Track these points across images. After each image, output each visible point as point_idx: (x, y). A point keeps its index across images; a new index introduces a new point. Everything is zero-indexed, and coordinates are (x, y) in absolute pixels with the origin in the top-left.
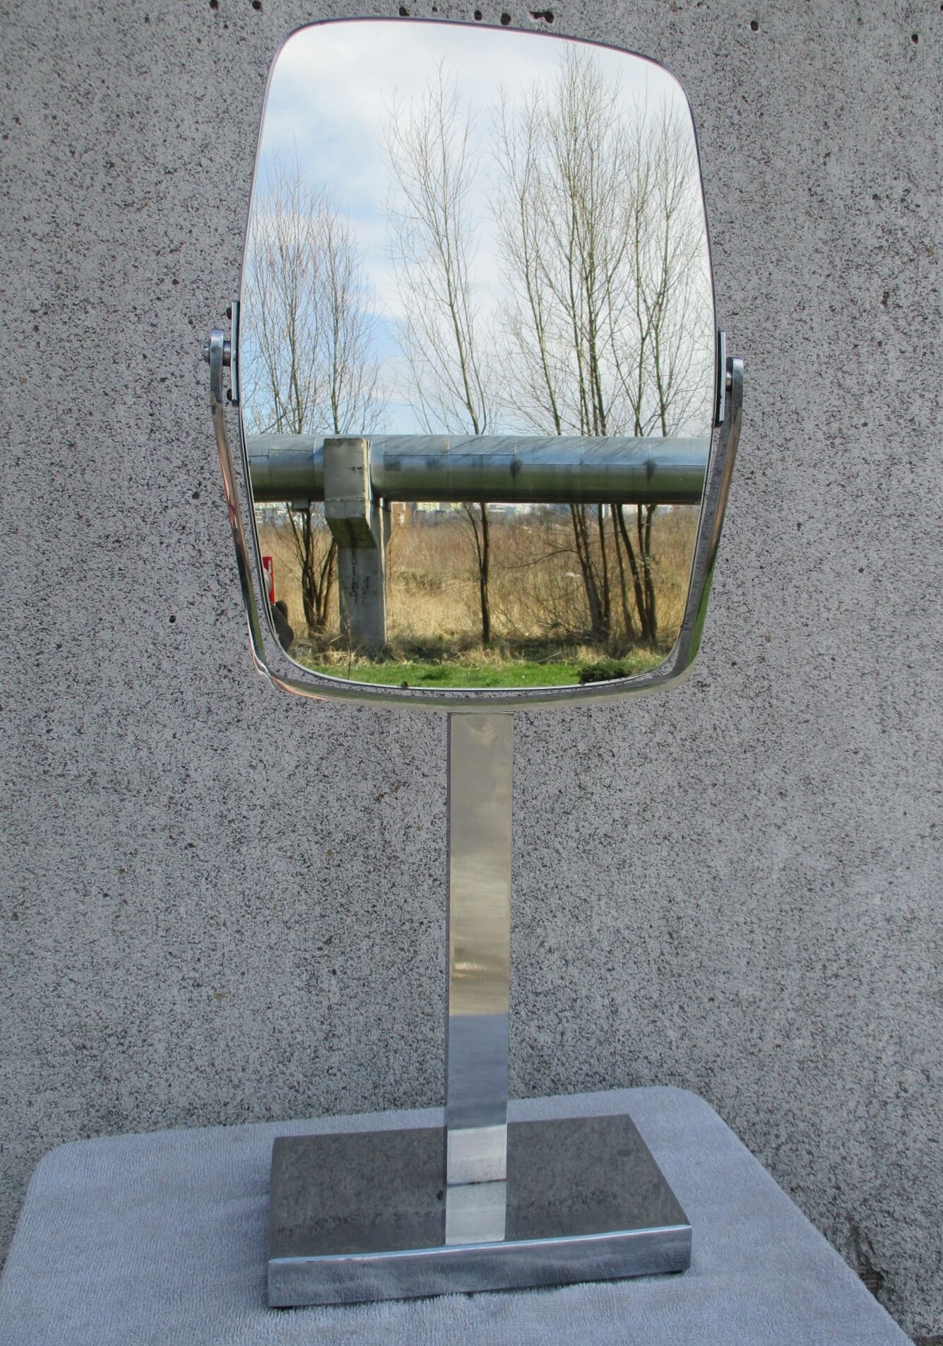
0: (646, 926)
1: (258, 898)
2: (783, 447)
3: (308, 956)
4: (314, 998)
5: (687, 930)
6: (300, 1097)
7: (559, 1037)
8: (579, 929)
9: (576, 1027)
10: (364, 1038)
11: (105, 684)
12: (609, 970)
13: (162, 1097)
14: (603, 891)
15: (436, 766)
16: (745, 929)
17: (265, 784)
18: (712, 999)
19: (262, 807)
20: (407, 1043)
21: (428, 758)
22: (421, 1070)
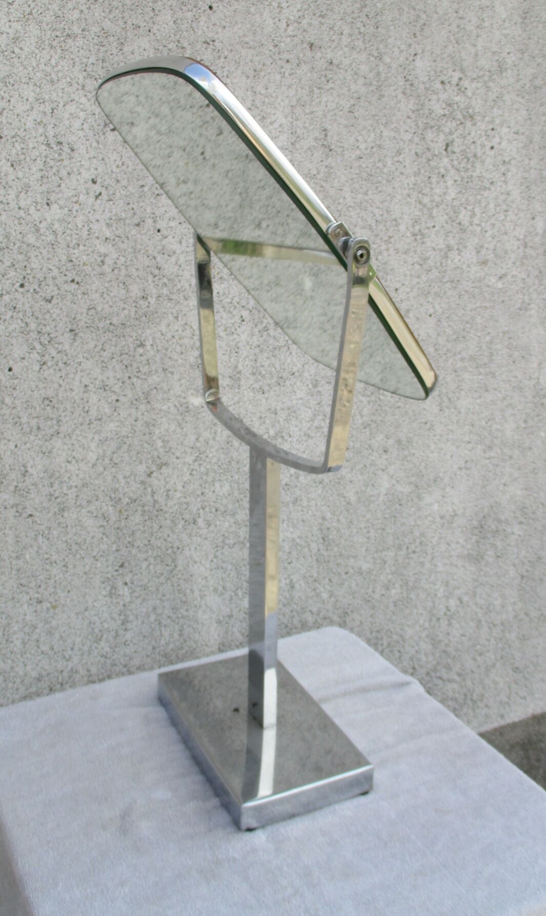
0: (310, 535)
1: (76, 544)
2: (388, 242)
3: (109, 576)
4: (115, 601)
5: (333, 535)
6: (108, 661)
10: (146, 621)
12: (289, 563)
13: (21, 673)
15: (185, 452)
16: (364, 531)
17: (77, 472)
18: (346, 573)
19: (76, 487)
20: (172, 620)
21: (179, 447)
22: (181, 635)
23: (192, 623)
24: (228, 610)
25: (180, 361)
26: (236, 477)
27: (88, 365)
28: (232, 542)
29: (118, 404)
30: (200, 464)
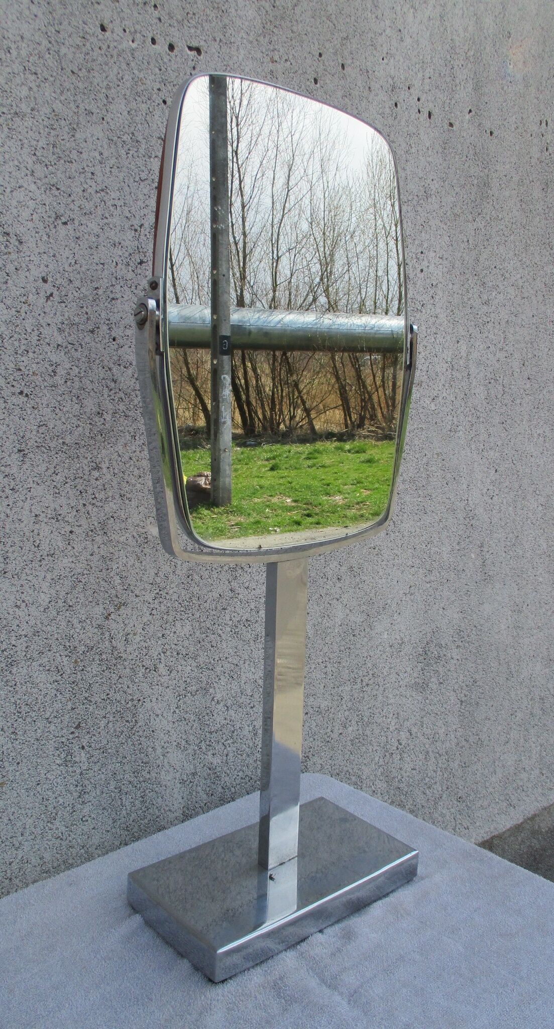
1: (27, 705)
3: (64, 740)
4: (71, 769)
7: (225, 758)
8: (234, 686)
9: (234, 749)
10: (105, 790)
12: (252, 708)
14: (247, 657)
15: (144, 589)
16: (322, 666)
17: (27, 618)
19: (26, 636)
21: (139, 583)
22: (143, 802)
23: (155, 786)
24: (192, 767)
25: (139, 485)
26: (198, 614)
27: (38, 491)
28: (194, 688)
29: (73, 536)
30: (160, 602)
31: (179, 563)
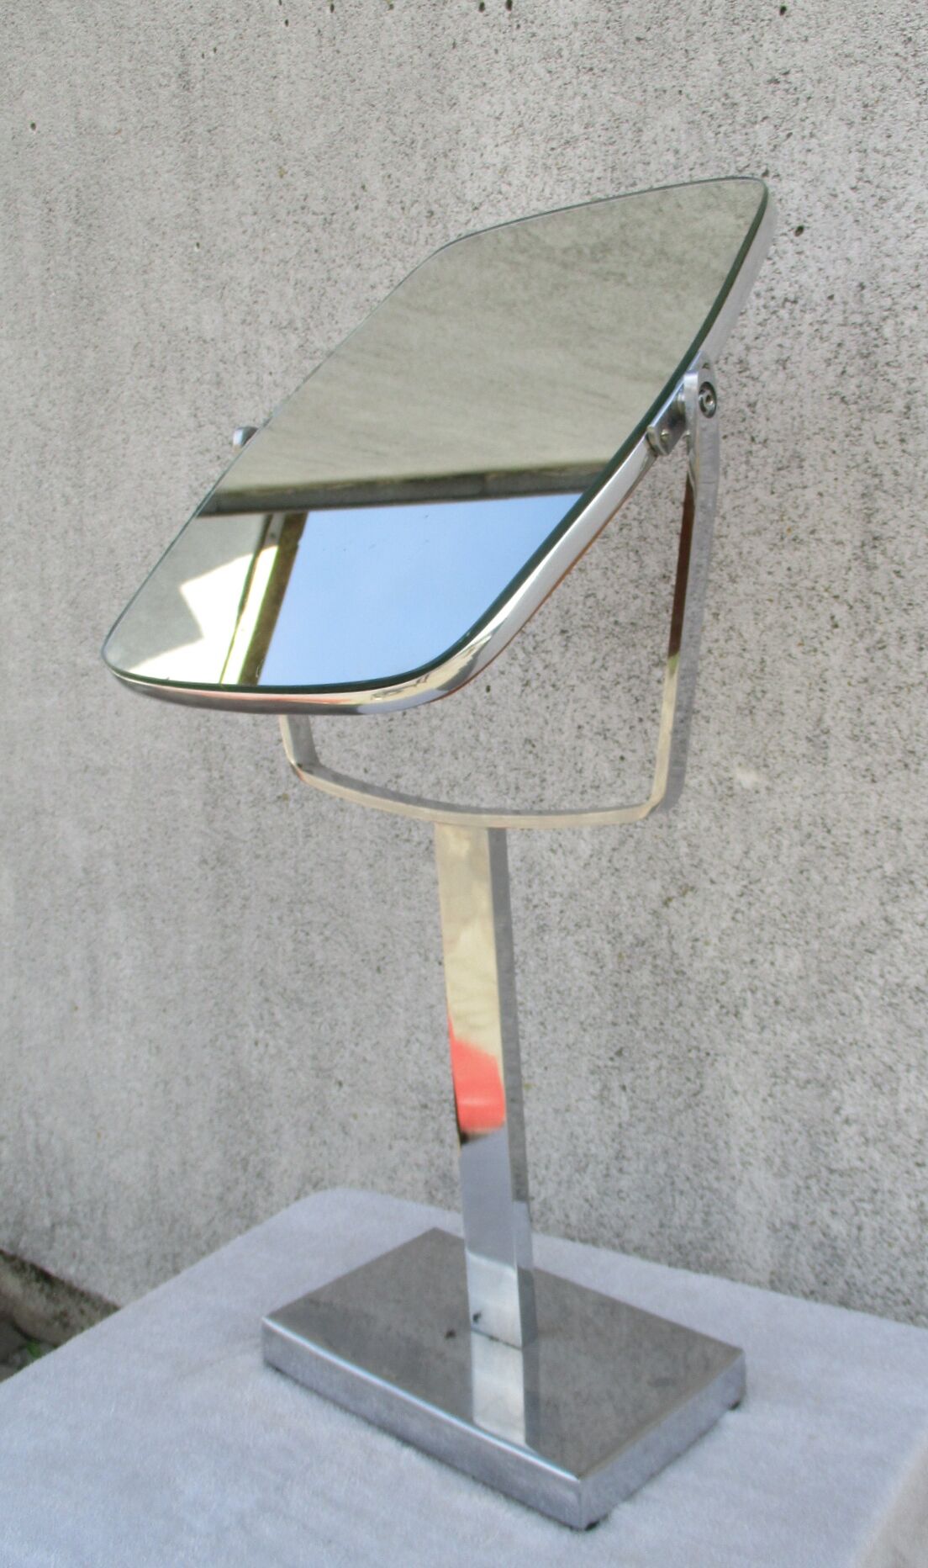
1: (558, 992)
3: (600, 1064)
4: (607, 1111)
6: (594, 1215)
9: (875, 1224)
10: (651, 1168)
11: (437, 753)
15: (724, 873)
17: (564, 871)
19: (561, 895)
20: (692, 1187)
21: (716, 861)
22: (705, 1222)
23: (726, 1207)
24: (791, 1212)
25: (721, 698)
26: (816, 945)
27: (583, 691)
28: (803, 1076)
29: (624, 765)
30: (750, 904)
31: (786, 843)
